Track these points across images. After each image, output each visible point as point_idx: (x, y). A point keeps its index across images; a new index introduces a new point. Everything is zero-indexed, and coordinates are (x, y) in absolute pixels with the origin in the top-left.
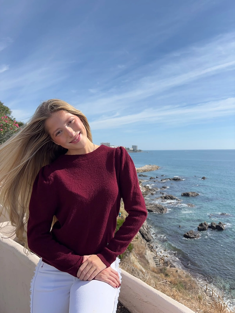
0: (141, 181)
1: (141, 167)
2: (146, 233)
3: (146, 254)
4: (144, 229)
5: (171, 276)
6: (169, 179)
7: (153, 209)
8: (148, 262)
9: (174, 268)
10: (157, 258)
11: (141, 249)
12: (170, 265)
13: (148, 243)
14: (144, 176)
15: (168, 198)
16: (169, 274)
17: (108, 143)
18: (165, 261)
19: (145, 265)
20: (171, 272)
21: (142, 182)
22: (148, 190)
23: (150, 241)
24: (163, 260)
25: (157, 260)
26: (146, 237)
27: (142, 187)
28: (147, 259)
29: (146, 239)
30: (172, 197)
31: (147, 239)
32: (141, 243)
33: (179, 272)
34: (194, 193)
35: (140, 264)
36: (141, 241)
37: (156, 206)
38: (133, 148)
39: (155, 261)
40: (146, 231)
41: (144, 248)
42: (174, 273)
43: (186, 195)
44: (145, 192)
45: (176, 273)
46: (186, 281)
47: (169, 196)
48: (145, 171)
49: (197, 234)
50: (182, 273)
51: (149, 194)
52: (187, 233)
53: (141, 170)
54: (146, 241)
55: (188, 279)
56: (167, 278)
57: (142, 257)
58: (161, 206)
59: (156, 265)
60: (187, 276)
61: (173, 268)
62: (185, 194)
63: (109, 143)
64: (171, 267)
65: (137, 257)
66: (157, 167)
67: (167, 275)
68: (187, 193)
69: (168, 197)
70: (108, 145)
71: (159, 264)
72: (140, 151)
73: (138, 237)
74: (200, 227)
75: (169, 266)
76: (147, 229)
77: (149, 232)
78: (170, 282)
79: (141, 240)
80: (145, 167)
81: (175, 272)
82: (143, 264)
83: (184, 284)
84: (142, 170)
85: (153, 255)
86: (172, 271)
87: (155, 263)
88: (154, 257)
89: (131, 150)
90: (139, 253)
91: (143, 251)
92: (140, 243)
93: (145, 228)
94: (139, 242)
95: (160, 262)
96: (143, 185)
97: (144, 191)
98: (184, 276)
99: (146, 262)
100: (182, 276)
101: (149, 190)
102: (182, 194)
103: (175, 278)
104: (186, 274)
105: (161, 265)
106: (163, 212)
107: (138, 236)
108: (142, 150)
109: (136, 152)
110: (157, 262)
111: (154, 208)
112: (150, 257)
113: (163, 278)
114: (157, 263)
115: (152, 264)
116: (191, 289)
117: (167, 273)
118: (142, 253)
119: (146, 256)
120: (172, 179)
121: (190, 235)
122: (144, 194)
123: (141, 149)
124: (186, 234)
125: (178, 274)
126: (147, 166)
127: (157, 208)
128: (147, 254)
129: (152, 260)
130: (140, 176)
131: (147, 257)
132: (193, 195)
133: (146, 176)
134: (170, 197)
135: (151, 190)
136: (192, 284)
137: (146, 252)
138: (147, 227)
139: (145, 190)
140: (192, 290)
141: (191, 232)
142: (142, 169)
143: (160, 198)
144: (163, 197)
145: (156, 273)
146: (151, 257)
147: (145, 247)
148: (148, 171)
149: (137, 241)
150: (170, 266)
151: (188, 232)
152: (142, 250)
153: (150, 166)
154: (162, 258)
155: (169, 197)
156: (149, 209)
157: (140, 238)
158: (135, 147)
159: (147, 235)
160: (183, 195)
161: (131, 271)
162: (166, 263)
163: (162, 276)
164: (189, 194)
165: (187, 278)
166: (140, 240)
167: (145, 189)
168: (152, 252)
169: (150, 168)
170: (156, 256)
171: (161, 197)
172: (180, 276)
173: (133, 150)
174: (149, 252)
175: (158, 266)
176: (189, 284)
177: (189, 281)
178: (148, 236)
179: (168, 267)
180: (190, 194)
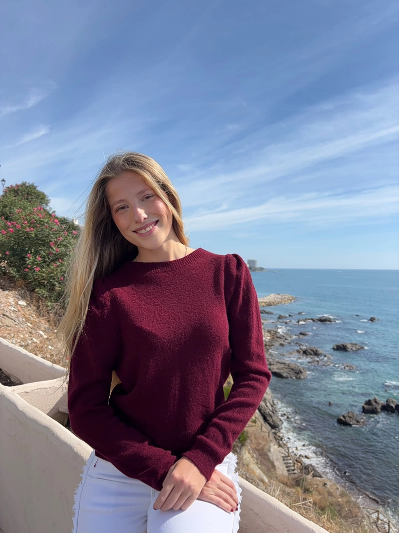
1: (262, 298)
2: (271, 413)
3: (270, 451)
4: (267, 406)
5: (314, 493)
6: (312, 319)
7: (282, 371)
8: (274, 466)
9: (319, 478)
10: (289, 458)
11: (260, 441)
12: (313, 472)
13: (273, 431)
14: (267, 313)
15: (309, 352)
16: (311, 489)
18: (303, 464)
19: (269, 470)
20: (315, 486)
21: (265, 323)
23: (277, 427)
24: (300, 462)
25: (290, 463)
26: (270, 420)
28: (271, 459)
29: (270, 424)
30: (317, 351)
31: (272, 423)
32: (262, 431)
33: (328, 486)
34: (355, 344)
35: (259, 468)
36: (261, 427)
37: (288, 366)
39: (285, 464)
40: (271, 408)
41: (267, 439)
42: (319, 487)
43: (341, 348)
44: (270, 341)
45: (324, 487)
46: (341, 502)
47: (311, 350)
48: (269, 305)
49: (362, 419)
50: (335, 487)
51: (277, 344)
52: (344, 417)
53: (263, 302)
54: (270, 428)
55: (345, 499)
56: (307, 495)
57: (263, 456)
58: (297, 367)
59: (288, 471)
60: (342, 495)
61: (317, 478)
62: (339, 346)
64: (314, 476)
65: (255, 456)
66: (291, 299)
67: (306, 491)
68: (343, 345)
69: (309, 350)
71: (294, 470)
72: (262, 269)
73: (257, 420)
74: (366, 407)
75: (311, 474)
76: (272, 406)
77: (276, 411)
79: (262, 424)
80: (269, 297)
81: (322, 485)
82: (264, 467)
83: (338, 508)
84: (265, 303)
85: (282, 453)
86: (316, 484)
87: (286, 467)
88: (283, 457)
90: (257, 448)
91: (265, 445)
92: (260, 431)
93: (268, 404)
94: (258, 429)
95: (294, 466)
96: (267, 329)
97: (267, 340)
98: (338, 494)
99: (270, 466)
100: (335, 493)
101: (277, 337)
102: (334, 346)
103: (321, 497)
104: (341, 491)
105: (296, 471)
106: (300, 376)
107: (256, 417)
108: (265, 268)
109: (255, 271)
110: (289, 466)
111: (284, 369)
112: (277, 456)
114: (289, 468)
115: (281, 469)
116: (350, 518)
117: (308, 487)
118: (263, 449)
119: (269, 454)
120: (318, 320)
121: (348, 419)
122: (267, 344)
123: (262, 267)
124: (342, 418)
125: (327, 489)
126: (272, 295)
127: (290, 370)
128: (272, 450)
129: (280, 462)
131: (273, 456)
132: (354, 349)
133: (270, 314)
134: (313, 351)
135: (280, 338)
136: (351, 509)
137: (270, 447)
138: (271, 403)
139: (269, 338)
140: (351, 520)
141: (349, 415)
142: (265, 301)
143: (296, 351)
144: (300, 350)
145: (287, 485)
146: (279, 457)
147: (269, 437)
148: (274, 305)
149: (255, 426)
150: (313, 474)
151: (345, 415)
152: (264, 443)
153: (279, 296)
154: (298, 459)
155: (311, 352)
156: (277, 371)
157: (259, 421)
158: (252, 263)
159: (271, 416)
160: (335, 348)
162: (305, 469)
163: (298, 491)
164: (346, 346)
165: (342, 497)
166: (260, 425)
167: (269, 335)
168: (280, 448)
169: (279, 300)
170: (287, 455)
171: (298, 351)
172: (330, 494)
174: (276, 447)
175: (291, 474)
176: (346, 509)
177: (347, 503)
178: (275, 418)
179: (310, 477)
180: (349, 346)
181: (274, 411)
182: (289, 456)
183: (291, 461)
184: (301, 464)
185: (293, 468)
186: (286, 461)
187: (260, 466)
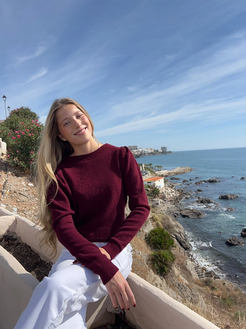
0: (173, 184)
1: (172, 170)
2: (184, 240)
3: (187, 265)
4: (181, 237)
5: (218, 289)
6: (205, 181)
7: (189, 214)
8: (190, 274)
9: (218, 279)
10: (198, 268)
11: (181, 259)
12: (214, 276)
13: (186, 251)
14: (176, 179)
15: (204, 202)
16: (216, 287)
17: (135, 146)
18: (207, 271)
19: (188, 277)
20: (218, 285)
21: (175, 186)
22: (182, 194)
23: (189, 249)
24: (204, 270)
25: (199, 271)
26: (184, 245)
27: (175, 191)
28: (188, 270)
29: (184, 247)
30: (209, 200)
31: (185, 247)
32: (180, 252)
33: (226, 285)
34: (233, 195)
35: (182, 276)
36: (180, 250)
37: (192, 211)
38: (162, 149)
39: (196, 271)
40: (184, 238)
41: (184, 258)
42: (221, 286)
43: (224, 198)
44: (179, 196)
45: (224, 285)
46: (236, 295)
47: (205, 200)
48: (177, 174)
49: (241, 241)
50: (230, 285)
51: (184, 198)
52: (230, 240)
53: (173, 172)
54: (184, 250)
55: (238, 292)
56: (213, 291)
57: (184, 268)
58: (198, 211)
59: (199, 276)
60: (236, 290)
62: (223, 196)
63: (137, 146)
64: (215, 278)
65: (179, 269)
66: (190, 169)
67: (213, 288)
68: (225, 196)
69: (204, 200)
70: (136, 148)
71: (202, 275)
72: (170, 152)
73: (177, 245)
74: (243, 233)
75: (213, 277)
76: (185, 236)
77: (187, 239)
78: (218, 296)
79: (180, 248)
80: (176, 169)
81: (222, 285)
82: (185, 275)
83: (234, 298)
84: (174, 173)
85: (194, 265)
86: (219, 284)
87: (198, 273)
88: (195, 267)
89: (161, 152)
90: (179, 263)
91: (184, 261)
92: (179, 252)
93: (182, 235)
94: (178, 251)
95: (202, 273)
96: (177, 189)
97: (177, 196)
98: (233, 289)
99: (189, 274)
100: (231, 289)
101: (184, 194)
102: (219, 197)
103: (223, 292)
104: (235, 287)
105: (203, 276)
106: (200, 217)
107: (176, 244)
108: (172, 151)
109: (166, 154)
110: (199, 273)
111: (190, 213)
112: (191, 267)
113: (209, 291)
114: (199, 274)
115: (195, 276)
116: (242, 304)
117: (214, 286)
118: (182, 264)
119: (187, 266)
120: (208, 181)
121: (232, 242)
122: (178, 198)
123: (170, 151)
124: (229, 241)
125: (226, 287)
126: (178, 168)
127: (194, 213)
128: (188, 264)
129: (193, 271)
130: (172, 179)
131: (189, 267)
132: (233, 198)
133: (178, 179)
134: (207, 201)
135: (186, 194)
136: (242, 298)
137: (187, 262)
138: (184, 234)
139: (178, 194)
140: (243, 305)
141: (233, 239)
142: (174, 172)
143: (196, 202)
144: (199, 201)
145: (200, 285)
146: (193, 268)
147: (185, 256)
148: (180, 174)
149: (175, 249)
150: (214, 277)
151: (231, 239)
152: (182, 260)
153: (182, 168)
154: (203, 268)
155: (205, 201)
156: (185, 214)
157: (178, 246)
158: (164, 149)
159: (185, 243)
160: (221, 198)
161: (178, 286)
162: (209, 274)
163: (208, 289)
164: (227, 196)
165: (236, 291)
166: (179, 248)
167: (178, 193)
168: (192, 262)
169: (183, 170)
170: (197, 266)
171: (197, 201)
172: (228, 290)
173: (163, 152)
174: (190, 262)
175: (200, 277)
176: (239, 298)
177: (239, 295)
178: (187, 244)
180: (229, 196)
181: (186, 239)
182: (198, 267)
183: (200, 270)
184: (206, 271)
185: (202, 274)
186: (197, 270)
187: (183, 275)
